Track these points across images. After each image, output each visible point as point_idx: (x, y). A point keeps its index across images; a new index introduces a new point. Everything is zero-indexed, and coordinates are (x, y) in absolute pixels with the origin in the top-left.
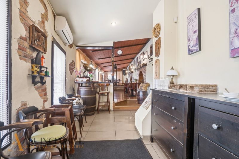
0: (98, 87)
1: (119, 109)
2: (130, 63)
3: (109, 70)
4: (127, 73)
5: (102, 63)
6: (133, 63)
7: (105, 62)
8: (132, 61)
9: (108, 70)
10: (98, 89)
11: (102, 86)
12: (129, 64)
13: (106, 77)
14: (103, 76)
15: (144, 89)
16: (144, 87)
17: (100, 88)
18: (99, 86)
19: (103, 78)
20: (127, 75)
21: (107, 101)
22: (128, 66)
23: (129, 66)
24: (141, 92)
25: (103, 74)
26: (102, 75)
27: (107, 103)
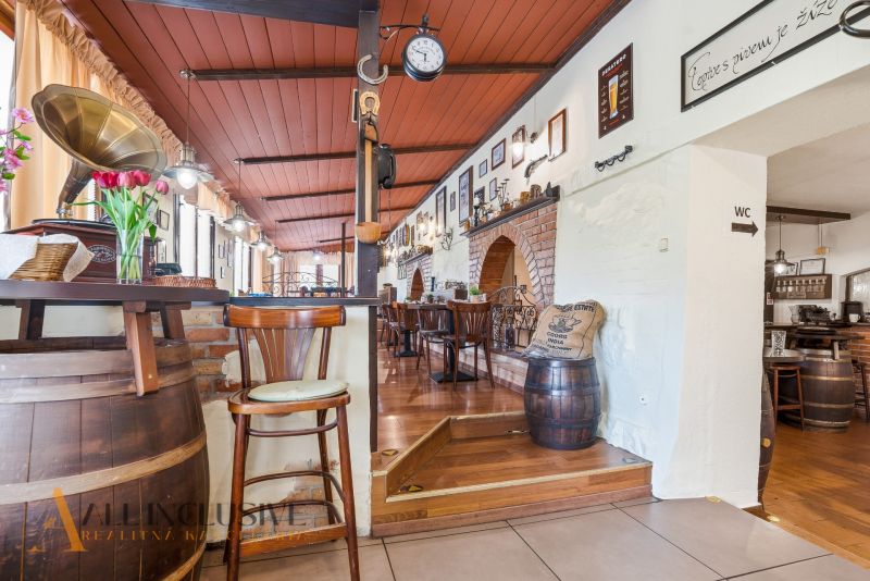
0: (233, 340)
1: (420, 514)
2: (413, 207)
3: (306, 246)
4: (389, 260)
5: (270, 198)
6: (429, 205)
7: (285, 192)
8: (422, 200)
9: (301, 246)
10: (233, 358)
11: (267, 329)
12: (404, 217)
13: (288, 273)
14: (277, 270)
15: (577, 342)
16: (577, 334)
17: (253, 346)
18: (243, 328)
19: (276, 277)
20: (392, 269)
21: (317, 459)
22: (396, 226)
23: (402, 226)
24: (555, 364)
25: (276, 260)
26: (268, 268)
27: (319, 481)
